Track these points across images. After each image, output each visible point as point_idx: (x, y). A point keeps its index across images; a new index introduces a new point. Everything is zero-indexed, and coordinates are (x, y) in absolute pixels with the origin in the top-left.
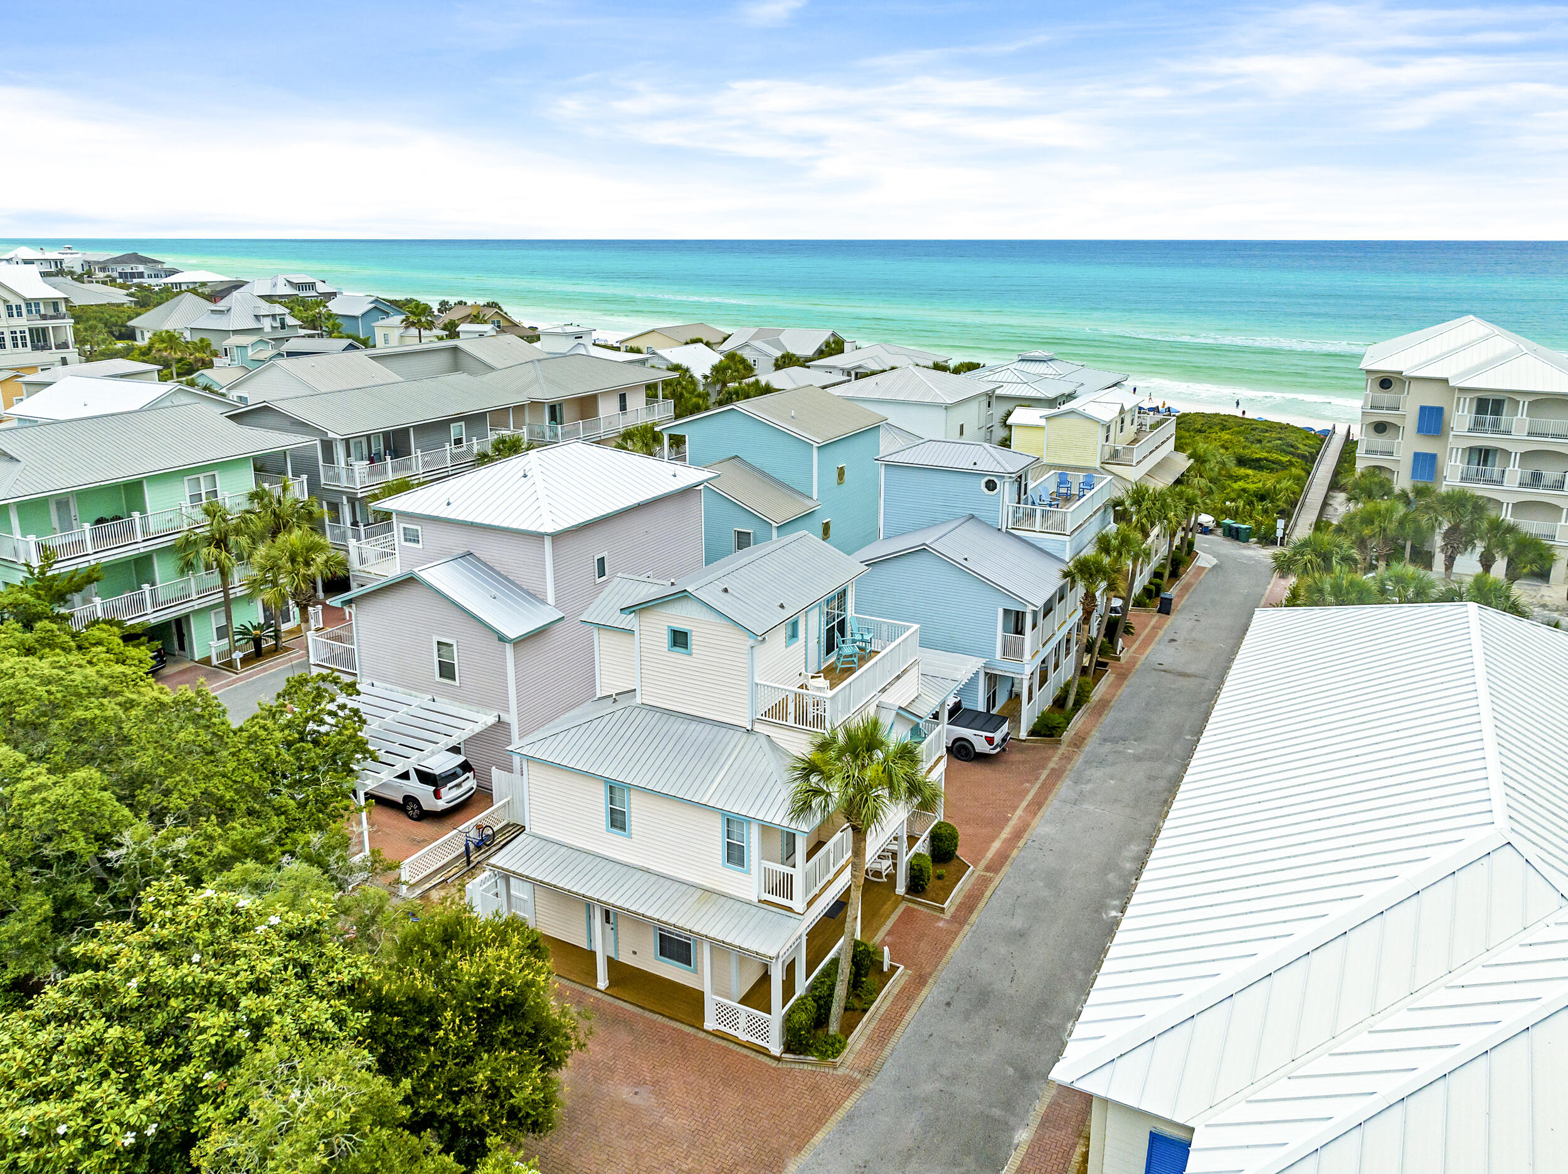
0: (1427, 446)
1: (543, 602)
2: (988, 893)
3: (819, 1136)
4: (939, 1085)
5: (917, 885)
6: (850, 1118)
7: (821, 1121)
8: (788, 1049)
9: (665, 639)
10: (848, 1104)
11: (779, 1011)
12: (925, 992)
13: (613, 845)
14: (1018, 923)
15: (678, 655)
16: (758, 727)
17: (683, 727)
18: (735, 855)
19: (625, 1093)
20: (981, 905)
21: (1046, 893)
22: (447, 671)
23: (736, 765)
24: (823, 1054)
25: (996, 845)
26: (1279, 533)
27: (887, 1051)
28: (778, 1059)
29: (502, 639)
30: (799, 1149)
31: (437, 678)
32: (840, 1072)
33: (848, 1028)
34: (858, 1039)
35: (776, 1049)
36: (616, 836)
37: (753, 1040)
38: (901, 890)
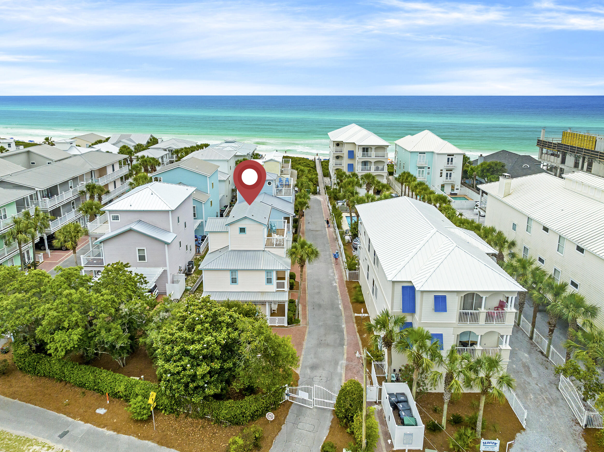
0: (351, 162)
1: (169, 232)
2: (306, 287)
3: (306, 337)
4: (322, 323)
6: (309, 333)
7: (304, 335)
8: (289, 324)
9: (238, 230)
10: (307, 330)
11: (287, 315)
12: (307, 308)
13: (234, 288)
14: (317, 291)
15: (243, 235)
16: (266, 249)
17: (245, 253)
18: (269, 281)
20: (307, 289)
21: (318, 284)
22: (142, 259)
23: (265, 259)
24: (297, 323)
27: (308, 320)
28: (287, 327)
29: (166, 243)
30: (304, 340)
32: (301, 326)
33: (298, 317)
34: (301, 319)
35: (286, 325)
36: (234, 285)
37: (280, 325)
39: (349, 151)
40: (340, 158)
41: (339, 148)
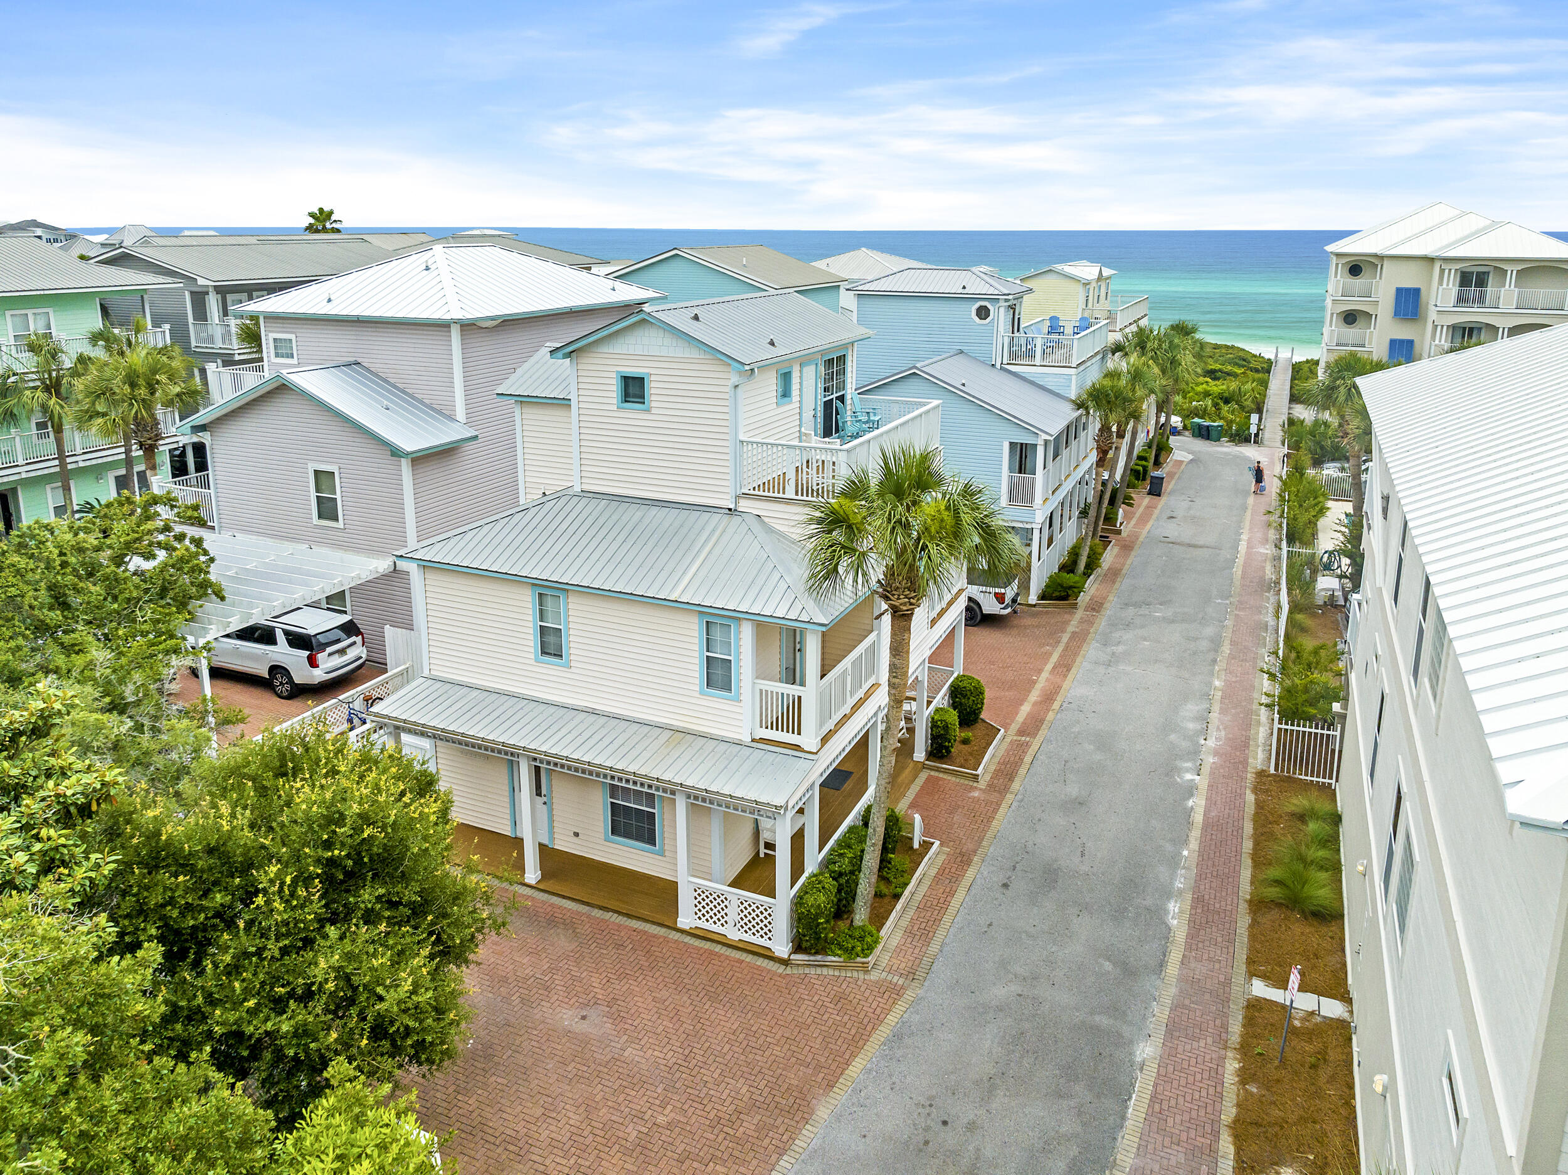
0: (1403, 332)
1: (451, 418)
2: (1028, 759)
3: (857, 1067)
4: (1015, 988)
5: (939, 748)
6: (898, 1037)
7: (857, 1043)
8: (799, 947)
9: (614, 389)
10: (892, 1019)
11: (786, 891)
12: (970, 873)
13: (547, 680)
14: (1073, 790)
15: (633, 414)
16: (744, 505)
17: (639, 514)
18: (718, 673)
19: (567, 1018)
20: (1022, 771)
21: (1098, 757)
22: (327, 509)
23: (717, 551)
24: (850, 952)
25: (1025, 709)
26: (1253, 429)
27: (934, 948)
28: (785, 962)
29: (396, 453)
30: (831, 1086)
31: (315, 519)
32: (874, 976)
33: (879, 918)
34: (892, 932)
35: (782, 949)
36: (550, 668)
37: (747, 937)
38: (920, 755)
39: (1399, 291)
40: (1361, 322)
41: (1358, 282)
